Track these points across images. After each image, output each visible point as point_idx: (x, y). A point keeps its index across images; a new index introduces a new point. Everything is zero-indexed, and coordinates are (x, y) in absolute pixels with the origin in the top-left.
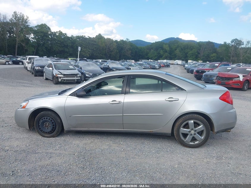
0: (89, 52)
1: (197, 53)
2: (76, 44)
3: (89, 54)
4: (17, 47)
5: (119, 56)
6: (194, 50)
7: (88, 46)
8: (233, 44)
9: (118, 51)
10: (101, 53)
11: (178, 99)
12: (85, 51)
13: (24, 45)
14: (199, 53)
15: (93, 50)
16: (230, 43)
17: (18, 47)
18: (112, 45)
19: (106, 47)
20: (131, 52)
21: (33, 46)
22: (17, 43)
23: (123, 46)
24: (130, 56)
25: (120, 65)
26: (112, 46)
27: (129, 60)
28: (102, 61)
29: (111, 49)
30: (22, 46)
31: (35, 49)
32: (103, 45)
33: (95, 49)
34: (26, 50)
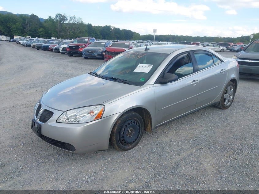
1: (22, 28)
6: (17, 23)
8: (58, 19)
11: (225, 70)
14: (24, 28)
16: (55, 18)
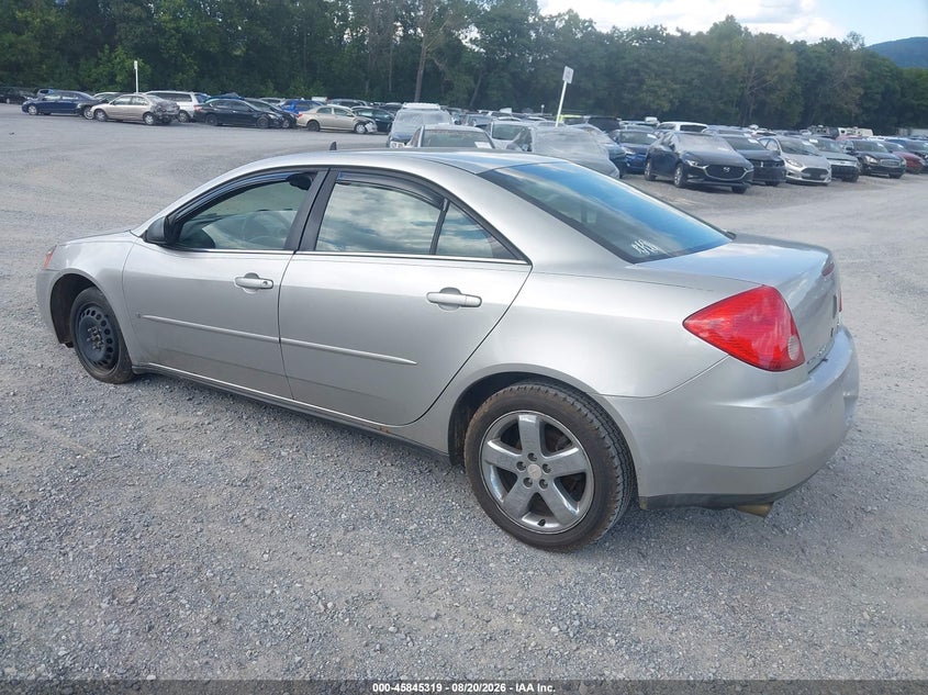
0: (673, 91)
2: (624, 61)
3: (671, 102)
4: (421, 72)
5: (802, 109)
7: (669, 70)
9: (799, 89)
10: (721, 98)
11: (477, 301)
12: (657, 89)
13: (441, 66)
15: (690, 83)
17: (426, 74)
18: (776, 61)
19: (750, 71)
20: (862, 92)
21: (470, 70)
22: (422, 62)
23: (827, 65)
24: (856, 110)
25: (725, 142)
26: (777, 67)
27: (846, 130)
28: (682, 128)
29: (768, 78)
30: (436, 68)
31: (476, 82)
32: (734, 63)
33: (696, 82)
34: (449, 86)
